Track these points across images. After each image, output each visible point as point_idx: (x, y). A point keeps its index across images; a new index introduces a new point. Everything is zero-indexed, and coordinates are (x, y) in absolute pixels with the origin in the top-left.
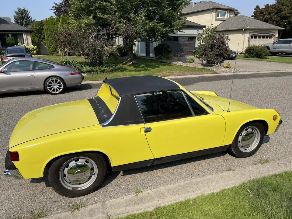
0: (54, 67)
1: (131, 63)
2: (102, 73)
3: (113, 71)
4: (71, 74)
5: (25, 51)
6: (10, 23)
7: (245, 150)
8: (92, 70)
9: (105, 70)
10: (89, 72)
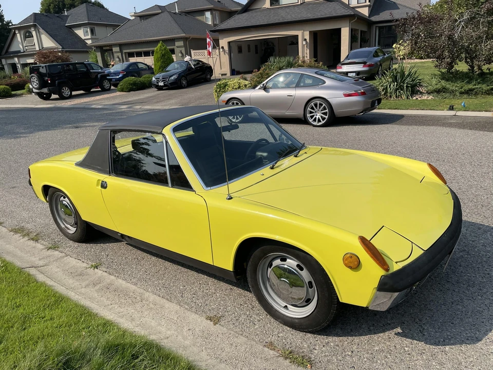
0: (324, 82)
2: (465, 96)
4: (346, 95)
5: (372, 54)
6: (399, 6)
7: (286, 307)
8: (444, 88)
9: (474, 89)
10: (438, 91)
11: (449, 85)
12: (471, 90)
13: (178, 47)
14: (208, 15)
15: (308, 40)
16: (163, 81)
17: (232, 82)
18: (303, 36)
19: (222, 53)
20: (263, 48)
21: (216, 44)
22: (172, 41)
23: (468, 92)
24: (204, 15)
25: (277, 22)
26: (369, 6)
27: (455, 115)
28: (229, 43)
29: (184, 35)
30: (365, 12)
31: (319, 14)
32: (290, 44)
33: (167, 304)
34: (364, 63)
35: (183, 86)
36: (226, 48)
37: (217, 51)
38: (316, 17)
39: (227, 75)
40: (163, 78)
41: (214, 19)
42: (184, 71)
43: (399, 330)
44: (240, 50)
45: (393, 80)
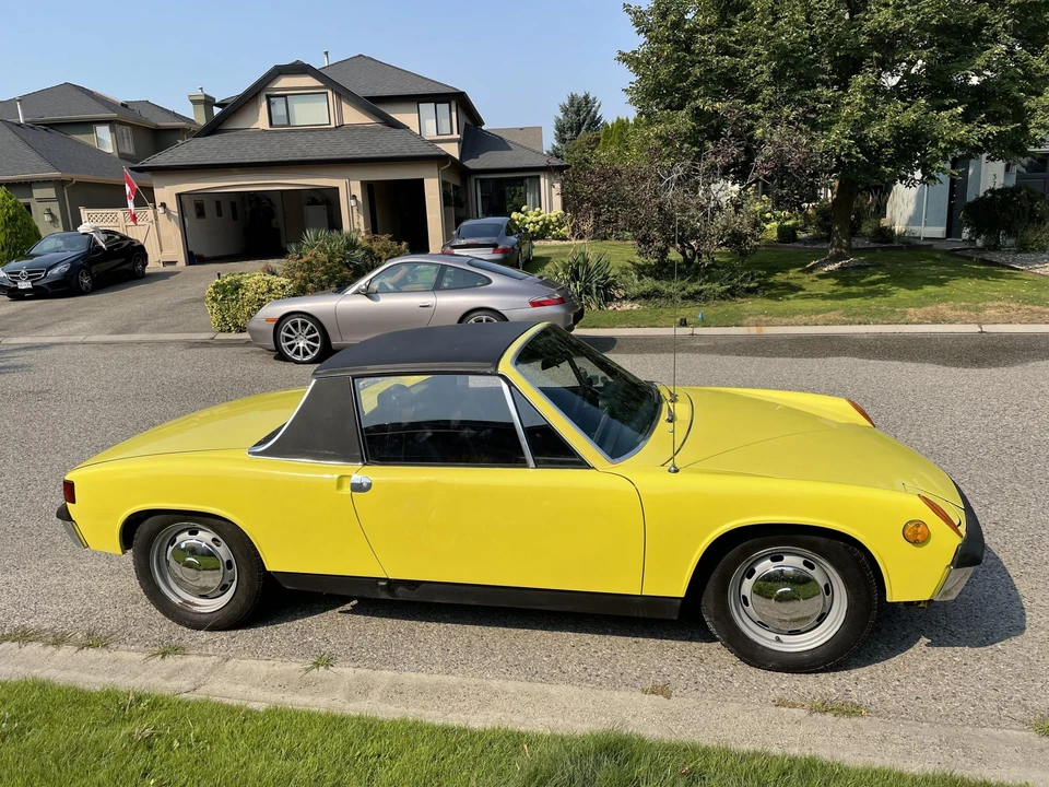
0: (490, 281)
1: (832, 267)
2: (690, 302)
3: (734, 295)
4: (534, 304)
5: (504, 230)
6: (511, 145)
7: (778, 640)
8: (656, 290)
9: (702, 291)
10: (646, 296)
11: (662, 286)
12: (699, 293)
13: (40, 200)
14: (104, 132)
15: (360, 199)
16: (29, 278)
17: (251, 280)
18: (349, 190)
19: (162, 218)
20: (248, 209)
21: (145, 197)
22: (26, 186)
23: (694, 296)
24: (92, 131)
25: (290, 158)
26: (459, 141)
27: (692, 334)
28: (179, 196)
29: (57, 174)
30: (453, 150)
31: (378, 150)
32: (309, 204)
33: (553, 690)
34: (494, 246)
35: (84, 288)
36: (173, 206)
37: (150, 212)
38: (372, 156)
39: (178, 265)
40: (29, 272)
41: (117, 142)
42: (84, 256)
43: (925, 640)
44: (200, 211)
45: (572, 278)
